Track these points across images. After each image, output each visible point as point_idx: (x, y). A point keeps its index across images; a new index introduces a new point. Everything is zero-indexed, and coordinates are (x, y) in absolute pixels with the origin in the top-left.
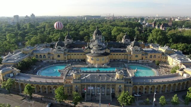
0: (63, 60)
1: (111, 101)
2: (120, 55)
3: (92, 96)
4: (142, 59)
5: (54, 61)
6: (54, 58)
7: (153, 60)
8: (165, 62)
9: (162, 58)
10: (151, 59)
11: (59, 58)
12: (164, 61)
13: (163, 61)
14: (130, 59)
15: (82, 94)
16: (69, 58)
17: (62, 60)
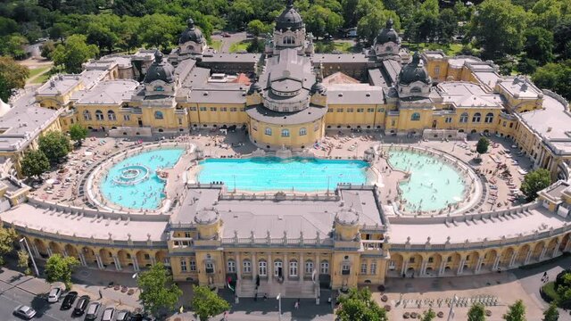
0: (173, 129)
1: (318, 303)
2: (358, 111)
3: (258, 283)
4: (434, 126)
5: (144, 132)
6: (144, 121)
7: (469, 131)
8: (509, 136)
9: (502, 122)
10: (463, 126)
11: (159, 123)
12: (505, 135)
13: (502, 135)
14: (393, 125)
15: (228, 275)
16: (195, 119)
17: (171, 126)
